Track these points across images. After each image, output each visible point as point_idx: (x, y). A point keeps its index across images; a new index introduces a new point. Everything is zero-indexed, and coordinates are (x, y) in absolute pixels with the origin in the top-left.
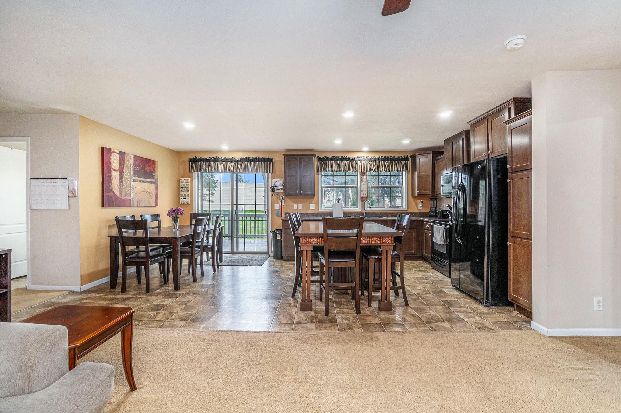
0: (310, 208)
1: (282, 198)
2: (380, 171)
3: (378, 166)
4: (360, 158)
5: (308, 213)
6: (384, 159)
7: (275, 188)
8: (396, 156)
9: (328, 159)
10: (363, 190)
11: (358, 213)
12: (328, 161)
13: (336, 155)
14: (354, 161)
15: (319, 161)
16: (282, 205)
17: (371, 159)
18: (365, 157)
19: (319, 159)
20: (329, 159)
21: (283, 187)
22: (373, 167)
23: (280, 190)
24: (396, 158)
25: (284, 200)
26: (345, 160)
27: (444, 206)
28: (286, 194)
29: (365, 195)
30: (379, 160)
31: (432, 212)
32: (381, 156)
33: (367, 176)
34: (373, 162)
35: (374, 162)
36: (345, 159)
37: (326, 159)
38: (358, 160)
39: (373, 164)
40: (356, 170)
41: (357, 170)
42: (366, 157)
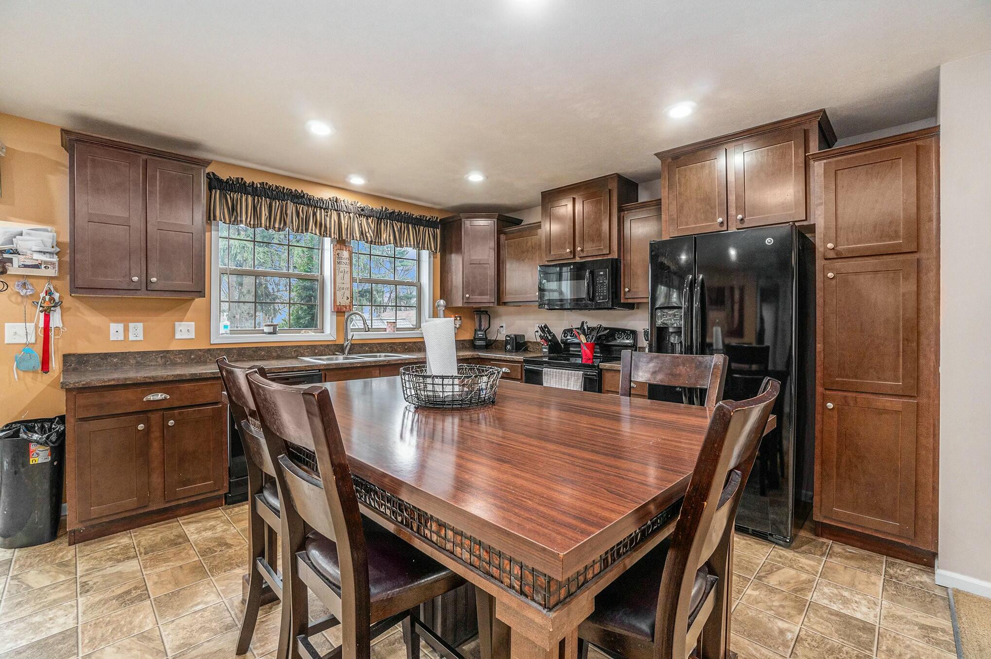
0: (178, 336)
1: (52, 299)
2: (381, 242)
3: (378, 233)
4: (336, 202)
5: (168, 352)
6: (393, 217)
7: (10, 261)
8: (416, 214)
9: (246, 190)
10: (342, 286)
11: (328, 345)
12: (247, 193)
13: (272, 182)
14: (321, 208)
15: (210, 188)
16: (52, 325)
17: (362, 210)
18: (348, 202)
19: (214, 182)
20: (250, 189)
21: (55, 259)
22: (367, 231)
23: (37, 266)
24: (416, 218)
25: (58, 309)
26: (296, 200)
27: (502, 327)
28: (79, 283)
29: (345, 298)
30: (381, 217)
31: (480, 339)
32: (386, 208)
33: (351, 253)
34: (367, 219)
35: (370, 221)
36: (298, 198)
37: (241, 187)
38: (330, 207)
39: (368, 224)
40: (326, 231)
41: (330, 231)
42: (350, 203)
